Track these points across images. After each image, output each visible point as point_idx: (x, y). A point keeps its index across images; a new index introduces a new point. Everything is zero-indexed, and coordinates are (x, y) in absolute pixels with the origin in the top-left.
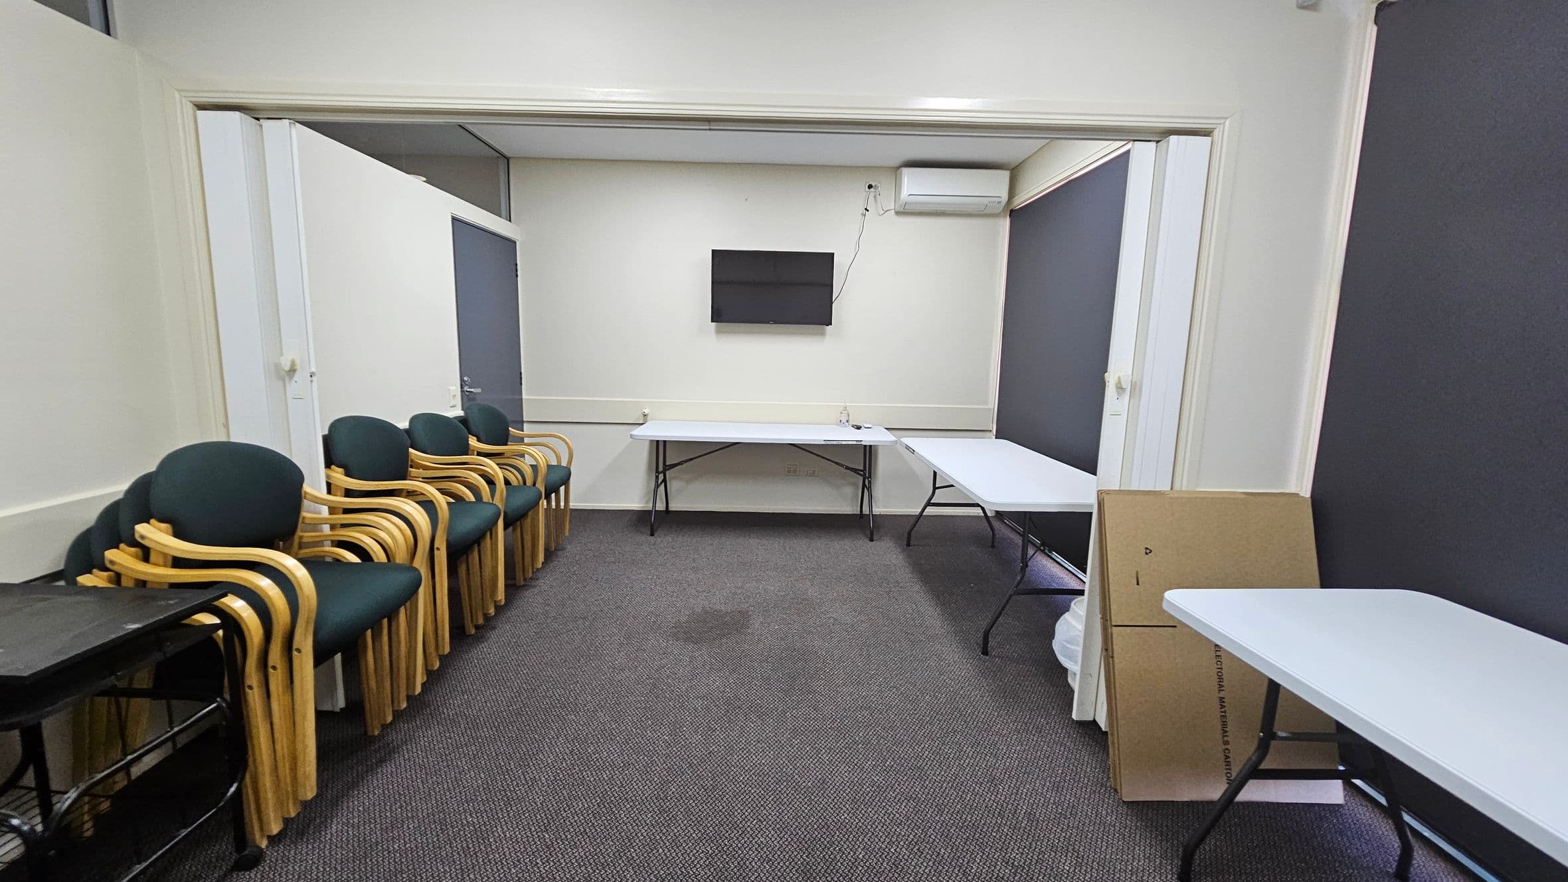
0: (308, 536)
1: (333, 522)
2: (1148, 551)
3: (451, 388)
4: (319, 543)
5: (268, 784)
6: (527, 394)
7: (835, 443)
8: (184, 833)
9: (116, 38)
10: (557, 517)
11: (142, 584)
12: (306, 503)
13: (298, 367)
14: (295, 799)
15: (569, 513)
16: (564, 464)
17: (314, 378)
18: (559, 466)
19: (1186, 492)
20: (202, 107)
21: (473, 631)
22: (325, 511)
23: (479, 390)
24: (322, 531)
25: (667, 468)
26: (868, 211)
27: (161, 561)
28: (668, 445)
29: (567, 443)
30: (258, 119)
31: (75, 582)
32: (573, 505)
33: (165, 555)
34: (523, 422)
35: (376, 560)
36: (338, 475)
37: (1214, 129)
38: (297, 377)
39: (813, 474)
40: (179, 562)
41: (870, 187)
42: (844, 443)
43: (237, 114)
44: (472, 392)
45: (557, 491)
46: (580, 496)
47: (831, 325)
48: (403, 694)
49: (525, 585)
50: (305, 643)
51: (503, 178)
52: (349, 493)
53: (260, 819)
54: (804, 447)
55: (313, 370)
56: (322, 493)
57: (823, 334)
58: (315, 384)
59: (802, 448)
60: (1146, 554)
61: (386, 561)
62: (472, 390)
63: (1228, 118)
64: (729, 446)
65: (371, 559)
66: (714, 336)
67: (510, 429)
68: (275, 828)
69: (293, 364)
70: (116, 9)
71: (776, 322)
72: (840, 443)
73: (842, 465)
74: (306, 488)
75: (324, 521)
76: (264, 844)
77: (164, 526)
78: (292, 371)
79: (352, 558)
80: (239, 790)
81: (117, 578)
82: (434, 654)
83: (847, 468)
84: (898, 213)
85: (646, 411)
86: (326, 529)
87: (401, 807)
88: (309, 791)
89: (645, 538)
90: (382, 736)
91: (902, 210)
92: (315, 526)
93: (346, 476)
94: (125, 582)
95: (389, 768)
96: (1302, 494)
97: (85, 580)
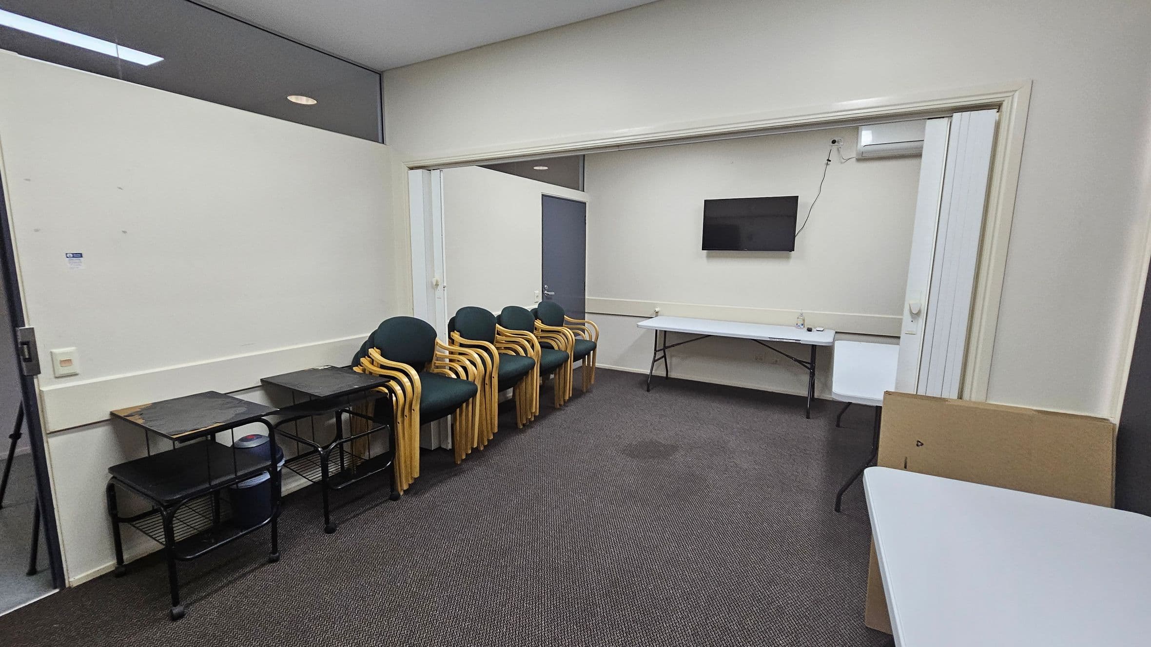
0: (438, 363)
1: (450, 358)
2: (919, 444)
3: (535, 292)
4: (444, 367)
5: (403, 467)
6: (589, 295)
7: (777, 340)
8: (370, 474)
9: (386, 145)
10: (588, 371)
11: (371, 373)
12: (437, 348)
13: (439, 283)
14: (412, 477)
15: (594, 370)
16: (593, 340)
17: (445, 289)
18: (590, 341)
19: (975, 403)
20: (411, 169)
21: (522, 427)
22: (447, 353)
23: (553, 293)
24: (445, 361)
25: (665, 348)
26: (830, 161)
27: (376, 365)
28: (667, 333)
29: (595, 328)
30: (430, 170)
31: (352, 369)
32: (597, 365)
33: (378, 363)
34: (585, 312)
35: (461, 378)
36: (456, 335)
37: (1003, 101)
38: (439, 287)
39: (776, 363)
40: (383, 367)
41: (834, 142)
42: (785, 340)
43: (421, 170)
44: (548, 294)
45: (589, 355)
46: (603, 360)
47: (794, 251)
48: (469, 447)
49: (559, 409)
50: (417, 408)
51: (581, 164)
52: (462, 345)
53: (400, 480)
54: (761, 342)
55: (445, 285)
56: (447, 345)
57: (788, 257)
58: (445, 291)
59: (761, 343)
60: (917, 445)
61: (466, 379)
62: (548, 293)
63: (1017, 90)
64: (704, 337)
65: (460, 378)
66: (705, 259)
67: (565, 316)
68: (405, 487)
69: (437, 282)
70: (386, 133)
71: (749, 250)
72: (782, 340)
73: (792, 358)
74: (438, 340)
75: (446, 357)
76: (402, 493)
77: (378, 350)
78: (437, 285)
79: (454, 376)
80: (392, 464)
81: (364, 370)
82: (490, 432)
83: (796, 360)
84: (858, 160)
85: (657, 310)
86: (447, 361)
87: (453, 495)
88: (416, 475)
89: (642, 392)
90: (460, 465)
91: (860, 157)
92: (442, 359)
93: (460, 336)
94: (367, 372)
95: (457, 478)
96: (1111, 420)
97: (355, 369)
